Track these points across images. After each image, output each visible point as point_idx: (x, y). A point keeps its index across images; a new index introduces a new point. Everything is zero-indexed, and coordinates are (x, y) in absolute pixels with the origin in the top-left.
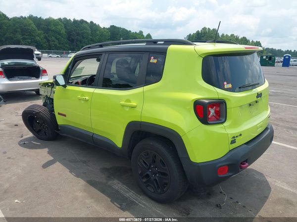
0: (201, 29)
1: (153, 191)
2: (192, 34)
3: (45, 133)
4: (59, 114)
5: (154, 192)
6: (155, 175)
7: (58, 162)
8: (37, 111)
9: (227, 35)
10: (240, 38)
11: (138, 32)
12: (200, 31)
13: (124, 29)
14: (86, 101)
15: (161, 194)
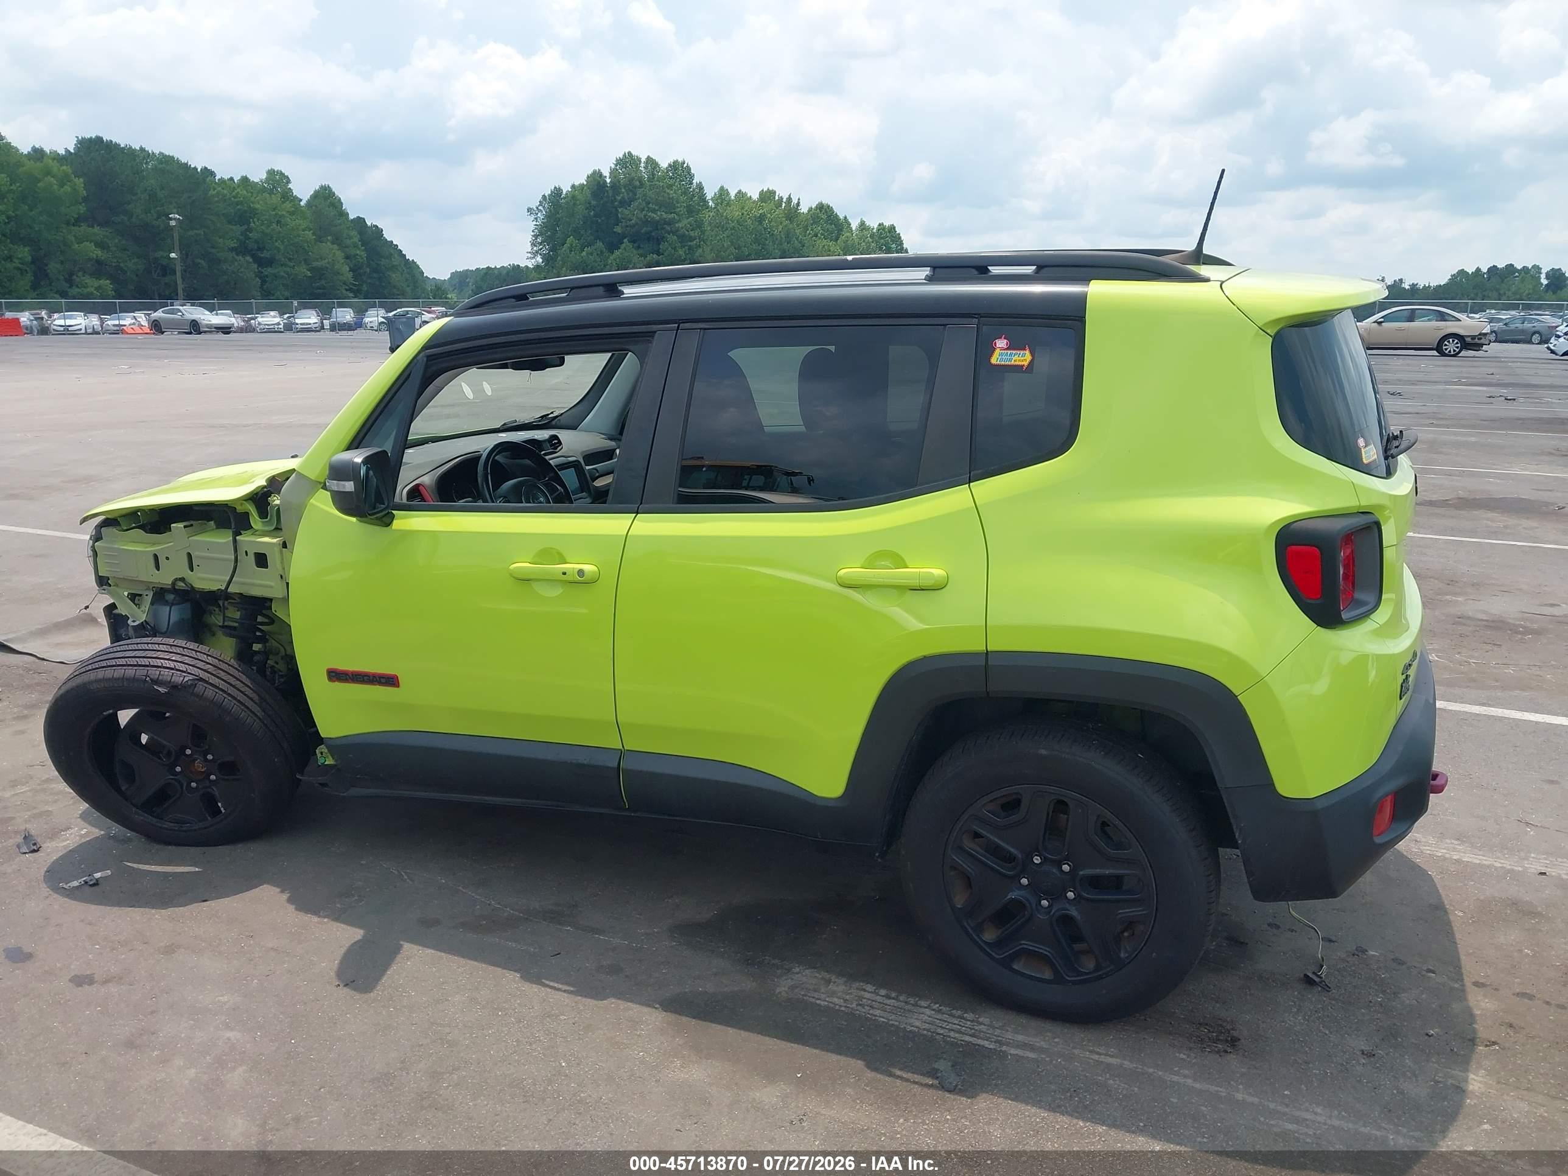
0: (611, 163)
1: (1048, 975)
2: (566, 188)
3: (210, 802)
4: (335, 675)
5: (1058, 979)
6: (1056, 895)
7: (407, 946)
8: (178, 679)
9: (740, 194)
10: (804, 209)
11: (258, 176)
12: (606, 173)
13: (167, 161)
14: (582, 581)
15: (1100, 978)
